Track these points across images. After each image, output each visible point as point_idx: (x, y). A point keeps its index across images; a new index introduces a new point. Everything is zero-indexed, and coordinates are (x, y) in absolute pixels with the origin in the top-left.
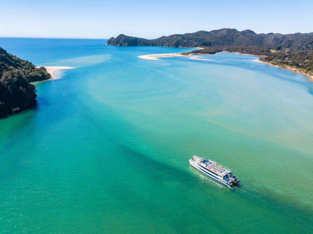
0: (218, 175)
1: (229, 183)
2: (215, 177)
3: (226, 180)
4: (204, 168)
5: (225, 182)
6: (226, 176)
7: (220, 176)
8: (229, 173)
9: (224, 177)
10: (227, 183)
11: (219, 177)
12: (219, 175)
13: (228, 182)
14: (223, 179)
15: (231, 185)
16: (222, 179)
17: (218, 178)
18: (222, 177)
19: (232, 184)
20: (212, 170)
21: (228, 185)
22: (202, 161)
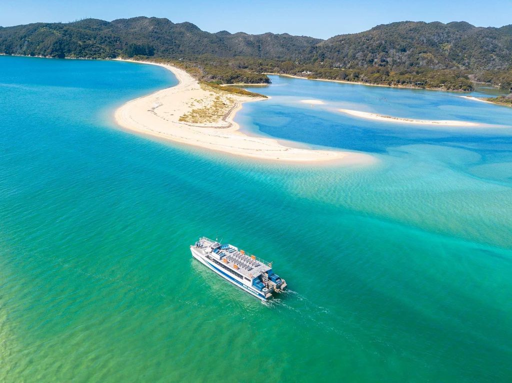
0: (241, 277)
1: (263, 294)
2: (237, 282)
3: (257, 286)
4: (217, 262)
5: (254, 291)
6: (260, 277)
7: (246, 278)
8: (267, 272)
9: (255, 280)
10: (260, 295)
11: (244, 281)
12: (244, 276)
13: (261, 291)
14: (253, 284)
15: (267, 299)
16: (249, 284)
17: (242, 284)
18: (249, 280)
19: (269, 295)
20: (231, 266)
21: (263, 299)
22: (215, 248)
